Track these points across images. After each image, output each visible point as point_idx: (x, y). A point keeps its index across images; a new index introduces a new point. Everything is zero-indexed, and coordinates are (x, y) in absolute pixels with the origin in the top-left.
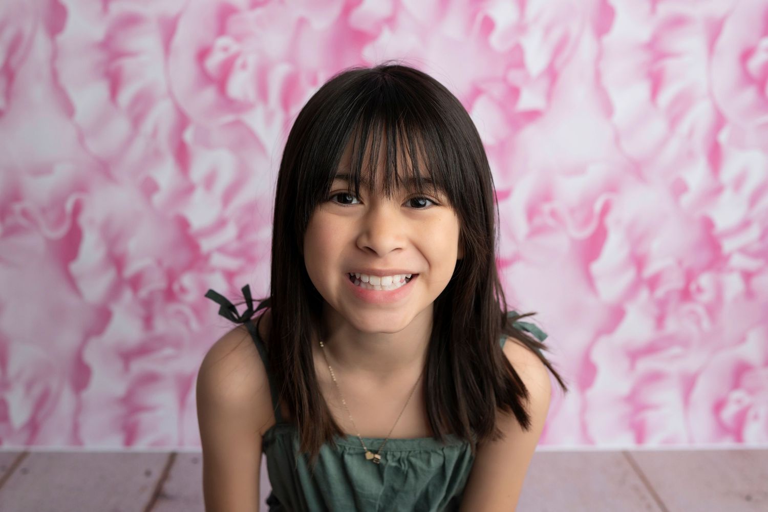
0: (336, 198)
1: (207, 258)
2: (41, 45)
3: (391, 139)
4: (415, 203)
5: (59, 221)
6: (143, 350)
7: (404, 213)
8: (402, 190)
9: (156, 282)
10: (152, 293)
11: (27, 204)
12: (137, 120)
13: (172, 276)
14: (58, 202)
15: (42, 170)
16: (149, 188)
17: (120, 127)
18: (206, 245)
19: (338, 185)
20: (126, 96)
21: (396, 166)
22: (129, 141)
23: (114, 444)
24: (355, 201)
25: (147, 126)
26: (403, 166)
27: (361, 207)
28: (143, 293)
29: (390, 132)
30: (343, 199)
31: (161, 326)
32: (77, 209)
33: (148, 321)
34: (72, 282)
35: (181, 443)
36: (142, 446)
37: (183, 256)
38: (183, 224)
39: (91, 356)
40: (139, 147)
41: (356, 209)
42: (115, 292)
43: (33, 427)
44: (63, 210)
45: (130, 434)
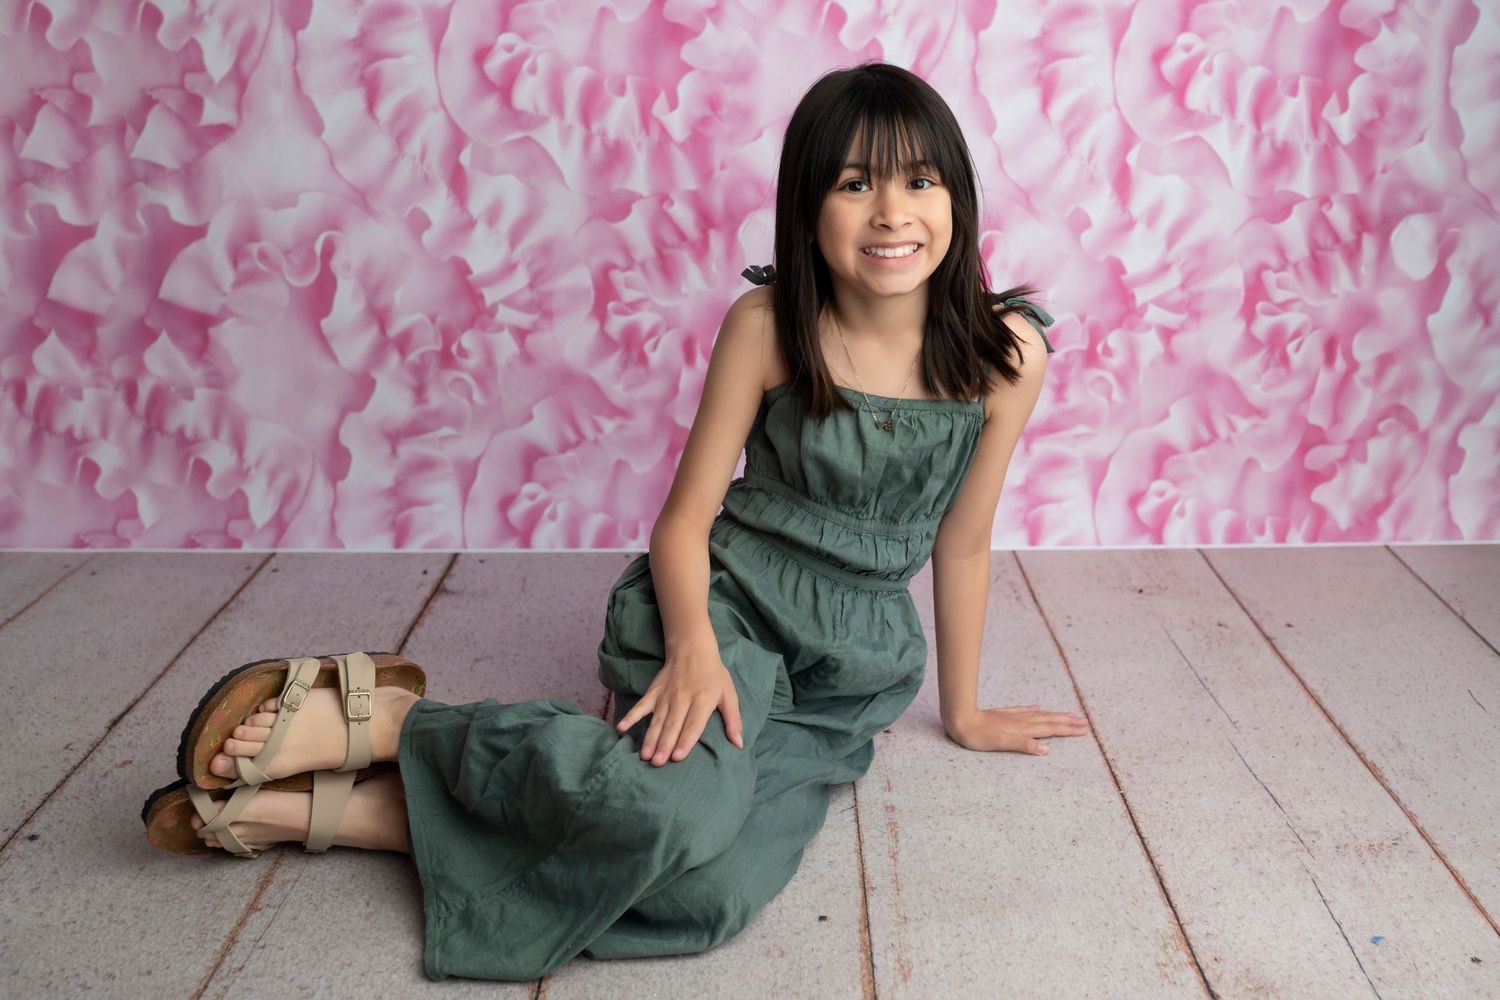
0: (848, 187)
1: (492, 311)
2: (279, 44)
3: (891, 131)
4: (915, 185)
5: (306, 267)
6: (414, 430)
7: (910, 194)
8: (902, 175)
9: (429, 343)
10: (423, 356)
11: (265, 244)
12: (400, 139)
13: (448, 336)
14: (305, 241)
15: (286, 201)
16: (418, 224)
17: (380, 146)
18: (491, 296)
19: (848, 174)
20: (386, 108)
21: (896, 153)
22: (392, 164)
23: (381, 544)
24: (864, 188)
25: (414, 147)
26: (903, 151)
27: (871, 192)
28: (413, 357)
29: (890, 125)
30: (853, 186)
31: (435, 398)
32: (329, 251)
33: (420, 392)
34: (324, 342)
35: (465, 546)
36: (414, 547)
37: (463, 310)
38: (462, 269)
39: (349, 437)
40: (404, 173)
41: (866, 195)
42: (378, 354)
43: (279, 525)
44: (311, 250)
45: (401, 535)
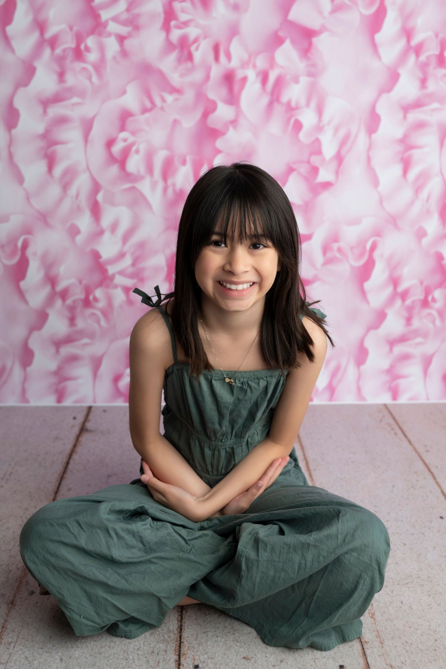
0: (213, 243)
1: (112, 278)
2: (2, 137)
3: (243, 214)
5: (13, 254)
6: (68, 340)
7: (250, 253)
8: (249, 240)
9: (78, 294)
10: (74, 302)
12: (65, 187)
13: (88, 291)
14: (13, 240)
15: (3, 219)
16: (74, 231)
17: (55, 191)
18: (111, 270)
19: (215, 237)
20: (58, 171)
21: (245, 229)
22: (61, 200)
23: (50, 401)
24: (223, 245)
25: (73, 191)
26: (249, 228)
27: (226, 249)
28: (69, 302)
29: (242, 210)
30: (217, 244)
31: (80, 324)
32: (25, 246)
33: (72, 320)
34: (21, 294)
35: (95, 401)
36: (68, 402)
37: (96, 277)
38: (96, 255)
39: (33, 344)
40: (67, 204)
42: (50, 300)
44: (16, 245)
45: (61, 396)
